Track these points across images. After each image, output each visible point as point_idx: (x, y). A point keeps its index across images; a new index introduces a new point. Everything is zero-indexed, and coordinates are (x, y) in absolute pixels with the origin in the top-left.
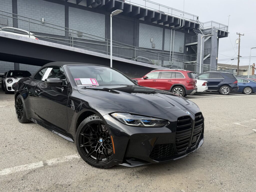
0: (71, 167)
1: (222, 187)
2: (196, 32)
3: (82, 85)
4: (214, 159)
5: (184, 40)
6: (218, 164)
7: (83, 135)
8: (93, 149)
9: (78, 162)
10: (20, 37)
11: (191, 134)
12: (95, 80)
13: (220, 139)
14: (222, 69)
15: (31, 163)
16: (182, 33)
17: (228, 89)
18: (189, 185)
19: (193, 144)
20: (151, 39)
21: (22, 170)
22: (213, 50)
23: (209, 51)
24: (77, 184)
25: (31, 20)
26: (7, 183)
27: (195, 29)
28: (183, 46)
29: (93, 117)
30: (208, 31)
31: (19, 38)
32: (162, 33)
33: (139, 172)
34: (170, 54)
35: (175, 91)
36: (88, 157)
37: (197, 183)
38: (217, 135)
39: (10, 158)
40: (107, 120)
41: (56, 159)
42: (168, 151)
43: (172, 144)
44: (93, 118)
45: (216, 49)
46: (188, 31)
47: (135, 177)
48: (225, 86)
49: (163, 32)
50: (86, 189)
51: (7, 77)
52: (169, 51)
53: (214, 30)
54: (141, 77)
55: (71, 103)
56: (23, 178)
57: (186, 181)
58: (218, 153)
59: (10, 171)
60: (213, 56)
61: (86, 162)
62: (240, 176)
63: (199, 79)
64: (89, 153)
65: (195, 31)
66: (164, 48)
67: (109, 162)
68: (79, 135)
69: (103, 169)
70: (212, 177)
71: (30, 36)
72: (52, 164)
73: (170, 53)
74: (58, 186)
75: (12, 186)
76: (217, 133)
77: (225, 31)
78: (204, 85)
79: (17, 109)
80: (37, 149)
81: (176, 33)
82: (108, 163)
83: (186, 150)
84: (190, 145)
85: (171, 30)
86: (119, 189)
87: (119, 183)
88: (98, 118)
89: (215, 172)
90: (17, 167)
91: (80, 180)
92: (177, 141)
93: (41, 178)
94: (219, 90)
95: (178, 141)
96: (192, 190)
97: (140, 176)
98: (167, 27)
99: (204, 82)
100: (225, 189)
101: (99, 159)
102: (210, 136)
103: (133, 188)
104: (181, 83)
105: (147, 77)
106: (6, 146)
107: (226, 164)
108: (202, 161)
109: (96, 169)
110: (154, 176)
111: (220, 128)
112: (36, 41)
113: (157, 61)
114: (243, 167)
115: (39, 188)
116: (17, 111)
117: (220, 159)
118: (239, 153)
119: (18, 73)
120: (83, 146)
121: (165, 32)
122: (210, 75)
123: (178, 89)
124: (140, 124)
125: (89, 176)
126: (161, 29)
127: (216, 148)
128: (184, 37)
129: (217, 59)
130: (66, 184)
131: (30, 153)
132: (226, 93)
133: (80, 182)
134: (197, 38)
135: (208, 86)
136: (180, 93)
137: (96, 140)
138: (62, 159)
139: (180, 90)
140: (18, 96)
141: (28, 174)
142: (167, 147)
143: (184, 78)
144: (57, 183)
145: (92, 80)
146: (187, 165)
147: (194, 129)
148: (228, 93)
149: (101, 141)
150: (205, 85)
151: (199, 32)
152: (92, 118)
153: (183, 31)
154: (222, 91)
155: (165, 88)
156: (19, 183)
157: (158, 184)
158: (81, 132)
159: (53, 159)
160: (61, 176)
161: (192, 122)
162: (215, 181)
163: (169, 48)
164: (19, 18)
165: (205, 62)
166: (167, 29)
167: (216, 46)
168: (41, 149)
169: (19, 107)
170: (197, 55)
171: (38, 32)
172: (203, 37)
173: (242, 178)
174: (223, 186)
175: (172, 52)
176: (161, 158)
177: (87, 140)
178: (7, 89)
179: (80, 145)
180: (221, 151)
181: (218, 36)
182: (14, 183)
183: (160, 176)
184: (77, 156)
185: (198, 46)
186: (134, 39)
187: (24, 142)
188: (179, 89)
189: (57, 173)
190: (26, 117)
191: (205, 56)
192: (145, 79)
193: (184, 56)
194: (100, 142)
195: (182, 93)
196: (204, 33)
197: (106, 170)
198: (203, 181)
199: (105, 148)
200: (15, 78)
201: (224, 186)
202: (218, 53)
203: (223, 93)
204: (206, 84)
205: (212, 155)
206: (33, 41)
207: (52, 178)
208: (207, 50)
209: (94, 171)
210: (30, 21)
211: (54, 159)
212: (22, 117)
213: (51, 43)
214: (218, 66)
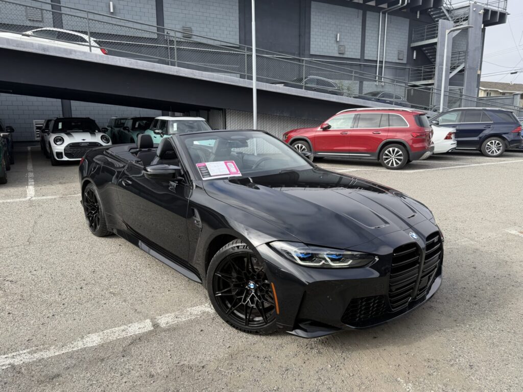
0: (202, 331)
1: (472, 374)
2: (434, 16)
3: (211, 176)
4: (461, 316)
5: (407, 34)
6: (468, 326)
7: (220, 276)
8: (237, 300)
9: (211, 321)
10: (73, 53)
11: (418, 276)
12: (234, 164)
13: (474, 269)
14: (490, 93)
15: (132, 323)
16: (403, 19)
17: (501, 145)
18: (411, 369)
19: (421, 290)
20: (337, 36)
21: (118, 338)
22: (471, 54)
23: (463, 57)
24: (216, 366)
25: (91, 16)
26: (100, 362)
27: (432, 9)
28: (407, 48)
29: (238, 245)
30: (462, 11)
31: (71, 54)
32: (360, 21)
33: (322, 342)
34: (376, 67)
35: (387, 155)
36: (230, 314)
37: (426, 364)
38: (469, 259)
39: (94, 313)
40: (262, 253)
41: (173, 315)
42: (374, 308)
43: (382, 297)
44: (236, 248)
45: (478, 53)
46: (417, 13)
47: (315, 351)
48: (492, 138)
49: (363, 19)
50: (231, 374)
51: (54, 132)
52: (375, 59)
53: (474, 9)
54: (317, 127)
55: (193, 214)
56: (125, 353)
57: (407, 361)
58: (469, 301)
59: (99, 340)
60: (470, 68)
61: (227, 322)
62: (506, 352)
63: (437, 125)
64: (231, 307)
65: (432, 13)
66: (365, 55)
67: (268, 324)
68: (212, 275)
69: (258, 335)
70: (454, 353)
71: (92, 48)
72: (167, 324)
73: (378, 65)
74: (185, 369)
75: (108, 369)
76: (469, 256)
77: (500, 9)
78: (448, 138)
79: (86, 210)
80: (136, 294)
81: (391, 19)
82: (265, 326)
83: (408, 303)
84: (416, 292)
85: (380, 13)
86: (289, 376)
87: (287, 364)
88: (246, 248)
89: (460, 343)
90: (108, 331)
91: (220, 357)
92: (391, 291)
93: (153, 353)
94: (481, 147)
95: (394, 290)
96: (417, 379)
97: (324, 350)
98: (371, 9)
99: (450, 133)
100: (477, 378)
101: (249, 317)
102: (455, 261)
103: (312, 373)
104: (400, 137)
105: (329, 127)
106: (81, 288)
107: (482, 326)
108: (436, 320)
109: (245, 335)
110: (348, 350)
111: (477, 242)
112: (104, 59)
113: (350, 82)
114: (515, 333)
115: (153, 373)
116: (87, 213)
117: (471, 315)
118: (511, 301)
119: (73, 124)
120: (220, 294)
121: (367, 19)
122: (462, 115)
123: (393, 151)
124: (323, 262)
125: (235, 349)
126: (358, 12)
127: (465, 290)
128: (407, 28)
129: (479, 73)
130: (198, 364)
131: (125, 301)
132: (495, 154)
133: (219, 361)
134: (437, 30)
135: (457, 139)
136: (397, 159)
137: (243, 284)
138: (183, 314)
139: (398, 152)
140: (87, 187)
141: (130, 345)
142: (372, 301)
143: (407, 126)
144: (182, 363)
145: (228, 164)
146: (408, 327)
147: (424, 264)
148: (499, 152)
149: (252, 287)
150: (451, 138)
151: (442, 14)
152: (234, 247)
153: (405, 16)
154: (487, 148)
155: (365, 149)
156: (118, 362)
157: (356, 366)
158: (216, 270)
159: (167, 315)
160: (186, 348)
161: (420, 253)
162: (459, 360)
163: (376, 53)
164: (65, 12)
165: (452, 82)
166: (372, 13)
167: (480, 45)
168: (143, 294)
169: (90, 206)
170: (435, 68)
171: (104, 32)
172: (450, 32)
173: (511, 354)
174: (473, 371)
175: (382, 62)
176: (362, 320)
177: (226, 285)
178: (54, 157)
179: (215, 294)
180: (475, 297)
181: (483, 23)
182: (110, 362)
183: (360, 352)
184: (208, 308)
185: (438, 47)
186: (300, 36)
187: (111, 280)
188: (396, 149)
189: (178, 342)
190: (106, 226)
191: (453, 68)
192: (325, 129)
193: (408, 70)
194: (249, 287)
195: (402, 158)
196: (452, 18)
197: (263, 338)
198: (437, 361)
199: (260, 299)
200: (68, 134)
201: (476, 371)
202: (483, 60)
203: (490, 153)
204: (453, 136)
205: (458, 306)
206: (98, 58)
207: (173, 352)
208: (458, 55)
209: (242, 340)
210: (89, 18)
211: (169, 314)
212: (98, 227)
213: (133, 61)
214: (480, 88)
